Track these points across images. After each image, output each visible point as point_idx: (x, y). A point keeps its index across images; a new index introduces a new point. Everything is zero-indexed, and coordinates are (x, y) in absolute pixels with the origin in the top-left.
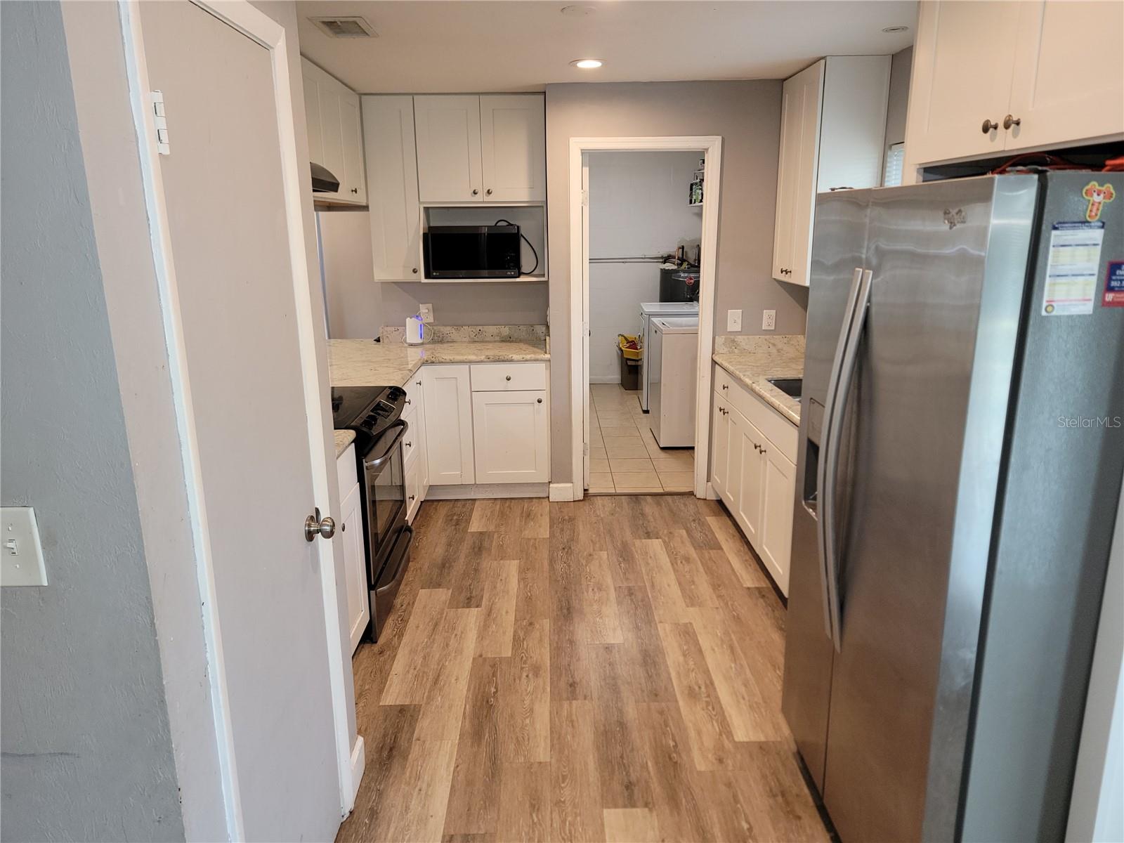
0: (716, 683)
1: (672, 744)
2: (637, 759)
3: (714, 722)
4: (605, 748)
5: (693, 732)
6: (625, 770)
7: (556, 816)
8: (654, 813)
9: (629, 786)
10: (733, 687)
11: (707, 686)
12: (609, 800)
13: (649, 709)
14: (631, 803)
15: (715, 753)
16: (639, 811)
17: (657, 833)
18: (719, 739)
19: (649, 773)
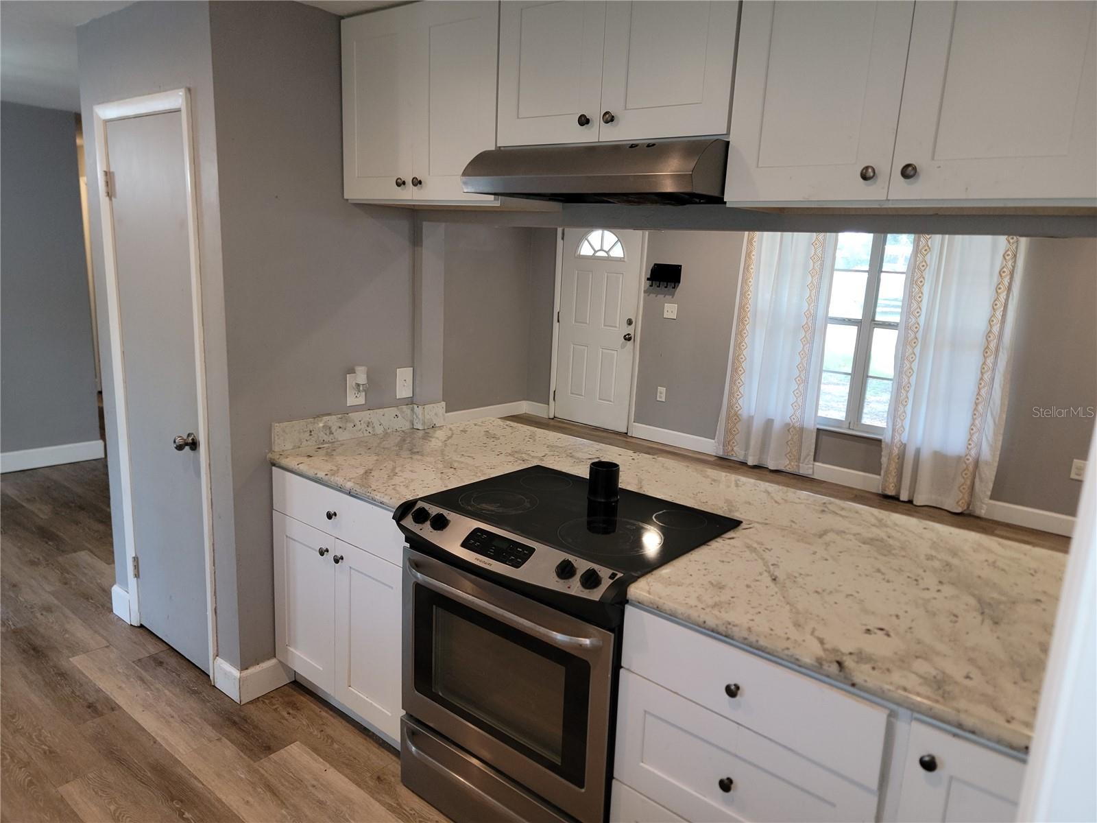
7: (25, 757)
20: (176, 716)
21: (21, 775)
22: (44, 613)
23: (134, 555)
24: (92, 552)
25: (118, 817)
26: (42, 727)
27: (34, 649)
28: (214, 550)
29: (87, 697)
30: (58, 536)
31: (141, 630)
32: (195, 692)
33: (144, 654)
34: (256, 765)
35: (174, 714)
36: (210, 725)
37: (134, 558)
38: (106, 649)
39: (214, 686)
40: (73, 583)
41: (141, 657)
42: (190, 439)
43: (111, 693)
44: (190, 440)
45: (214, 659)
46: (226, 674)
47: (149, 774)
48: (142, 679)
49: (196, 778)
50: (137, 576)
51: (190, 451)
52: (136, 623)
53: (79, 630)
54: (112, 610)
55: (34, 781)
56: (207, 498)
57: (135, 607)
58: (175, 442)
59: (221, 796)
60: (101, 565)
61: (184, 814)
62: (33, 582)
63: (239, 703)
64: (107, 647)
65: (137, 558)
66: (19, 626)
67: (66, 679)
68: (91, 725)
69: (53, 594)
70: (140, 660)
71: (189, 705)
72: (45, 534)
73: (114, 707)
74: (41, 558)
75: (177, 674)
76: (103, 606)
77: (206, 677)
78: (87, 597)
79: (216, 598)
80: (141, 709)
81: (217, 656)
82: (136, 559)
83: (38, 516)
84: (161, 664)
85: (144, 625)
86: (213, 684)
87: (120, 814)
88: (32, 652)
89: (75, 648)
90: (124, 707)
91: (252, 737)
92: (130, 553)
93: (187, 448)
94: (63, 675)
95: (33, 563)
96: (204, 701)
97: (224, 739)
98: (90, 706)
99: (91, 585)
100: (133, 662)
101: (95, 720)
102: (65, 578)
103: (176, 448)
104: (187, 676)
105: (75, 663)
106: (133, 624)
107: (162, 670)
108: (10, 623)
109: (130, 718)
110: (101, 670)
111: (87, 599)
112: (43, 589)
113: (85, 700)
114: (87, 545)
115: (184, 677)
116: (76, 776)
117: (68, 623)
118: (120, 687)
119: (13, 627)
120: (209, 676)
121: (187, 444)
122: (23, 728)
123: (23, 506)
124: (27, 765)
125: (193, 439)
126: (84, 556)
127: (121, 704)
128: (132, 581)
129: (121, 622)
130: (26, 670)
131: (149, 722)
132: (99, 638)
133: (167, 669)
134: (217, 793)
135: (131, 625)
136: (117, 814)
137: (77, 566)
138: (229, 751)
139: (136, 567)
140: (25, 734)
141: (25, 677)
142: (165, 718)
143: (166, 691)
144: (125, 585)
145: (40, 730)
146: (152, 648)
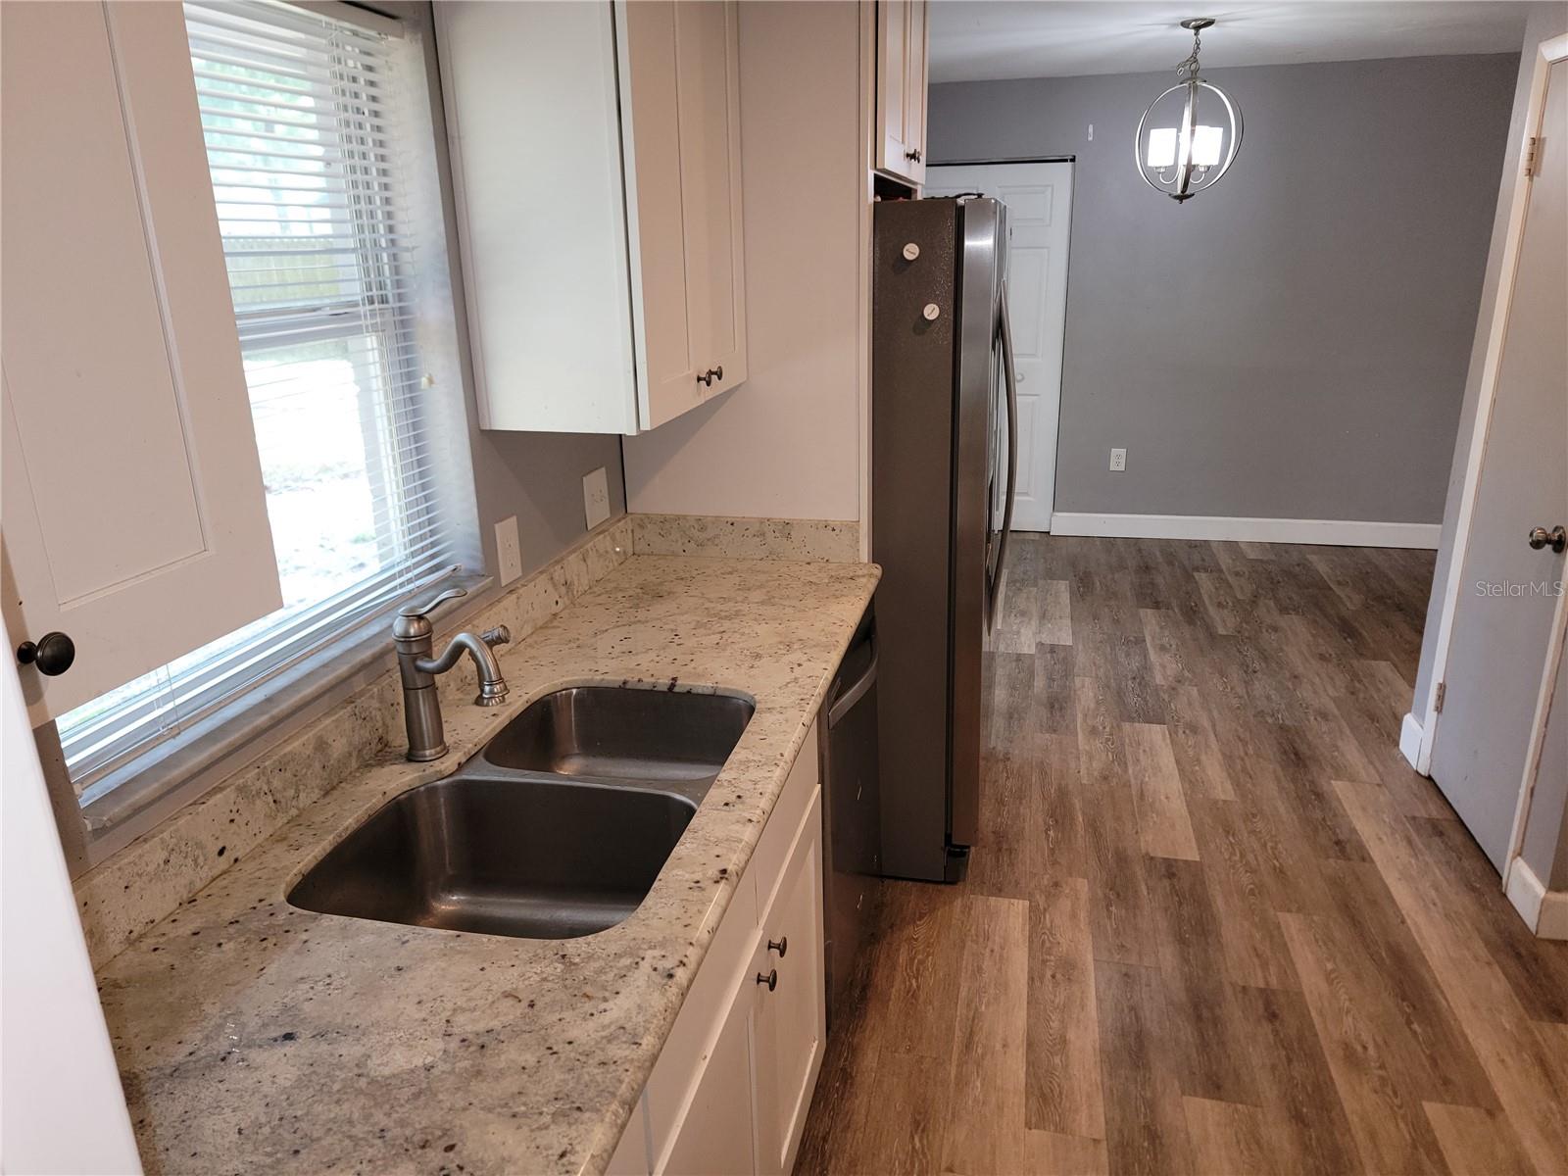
0: (1024, 978)
1: (1113, 909)
2: (1161, 899)
3: (1049, 925)
4: (1204, 915)
5: (1082, 918)
6: (1176, 891)
7: (1254, 863)
8: (1144, 851)
9: (1171, 875)
10: (1000, 970)
11: (1042, 978)
12: (1195, 869)
13: (1140, 955)
14: (1169, 864)
15: (1060, 892)
16: (1160, 854)
17: (1142, 838)
18: (1049, 906)
19: (1146, 884)
20: (1439, 904)
21: (1245, 879)
22: (1319, 719)
23: (1441, 681)
24: (1395, 666)
25: (1333, 980)
26: (1280, 841)
27: (1296, 754)
28: (1551, 705)
29: (1338, 831)
30: (1360, 634)
31: (1427, 783)
32: (1473, 889)
33: (1421, 813)
34: (1532, 1024)
35: (1437, 901)
36: (1482, 939)
37: (1441, 685)
38: (1377, 788)
39: (1505, 895)
40: (1361, 695)
41: (1417, 815)
42: (1557, 534)
43: (1368, 842)
44: (1556, 537)
45: (1514, 858)
46: (1525, 885)
47: (1384, 954)
48: (1410, 842)
49: (1442, 992)
50: (1439, 709)
51: (1553, 553)
52: (1423, 771)
53: (1351, 753)
54: (1397, 744)
55: (1257, 891)
56: (1559, 627)
57: (1427, 750)
58: (1531, 535)
59: (1468, 1031)
60: (1401, 685)
61: (1412, 1023)
62: (1317, 680)
63: (1534, 933)
64: (1379, 785)
65: (1445, 686)
66: (1287, 722)
67: (1320, 802)
68: (1333, 865)
69: (1334, 699)
70: (1414, 818)
71: (1462, 901)
72: (1347, 629)
73: (1365, 858)
74: (1334, 655)
75: (1458, 856)
76: (1389, 735)
77: (1498, 878)
78: (1373, 718)
79: (1537, 774)
80: (1397, 875)
81: (1520, 854)
82: (1442, 687)
83: (1343, 603)
84: (1441, 834)
85: (1434, 777)
86: (1504, 890)
87: (1336, 978)
88: (1293, 756)
89: (1340, 772)
90: (1378, 864)
91: (1540, 985)
92: (1437, 678)
93: (1548, 547)
94: (1319, 796)
95: (1322, 657)
96: (1484, 907)
97: (1497, 968)
98: (1338, 843)
99: (1383, 706)
100: (1406, 817)
101: (1339, 861)
102: (1354, 687)
103: (1531, 544)
104: (1470, 864)
105: (1337, 789)
106: (1420, 771)
107: (1440, 842)
108: (1280, 716)
109: (1381, 879)
110: (1364, 809)
111: (1373, 720)
112: (1325, 690)
113: (1334, 833)
114: (1392, 655)
115: (1466, 863)
116: (1299, 910)
117: (1342, 739)
118: (1380, 839)
119: (1281, 722)
120: (1501, 878)
121: (1548, 541)
122: (1260, 832)
123: (1331, 589)
124: (1253, 871)
125: (1560, 536)
126: (1383, 668)
127: (1375, 859)
128: (1431, 715)
129: (1404, 763)
130: (1280, 773)
131: (1402, 895)
132: (1373, 772)
133: (1447, 844)
134: (1464, 1025)
135: (1417, 772)
136: (1333, 976)
137: (1373, 676)
138: (1498, 985)
139: (1441, 698)
140: (1260, 838)
141: (1278, 779)
142: (1424, 900)
143: (1437, 871)
144: (1421, 717)
145: (1276, 843)
146: (1434, 810)
